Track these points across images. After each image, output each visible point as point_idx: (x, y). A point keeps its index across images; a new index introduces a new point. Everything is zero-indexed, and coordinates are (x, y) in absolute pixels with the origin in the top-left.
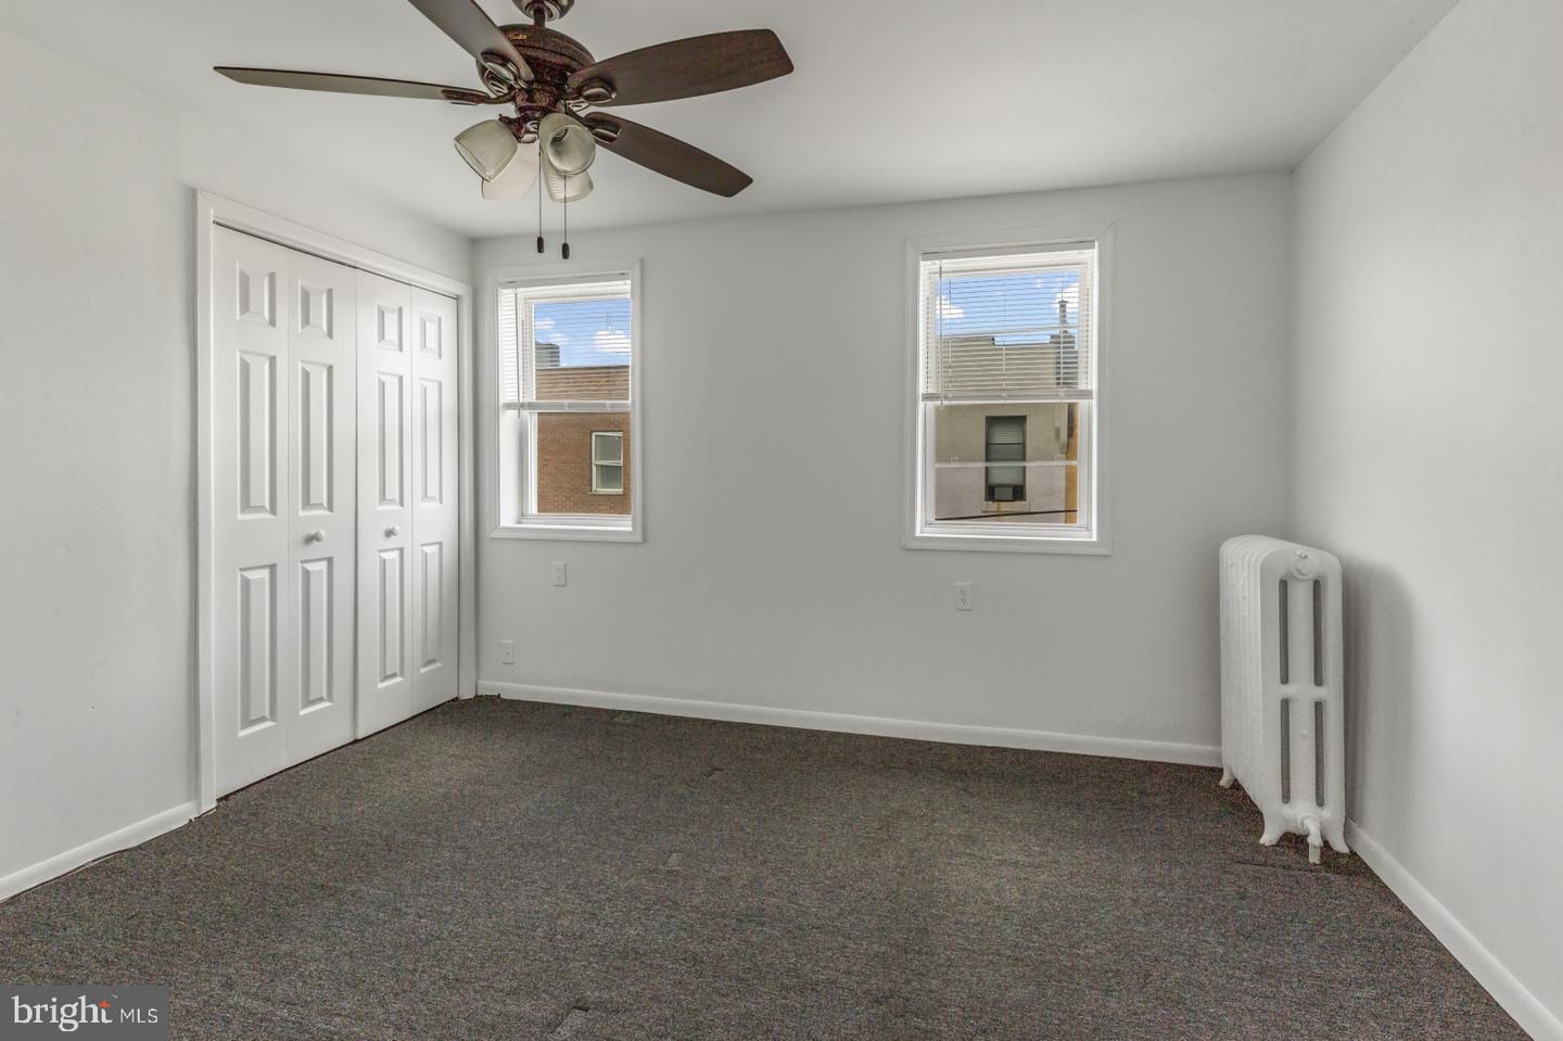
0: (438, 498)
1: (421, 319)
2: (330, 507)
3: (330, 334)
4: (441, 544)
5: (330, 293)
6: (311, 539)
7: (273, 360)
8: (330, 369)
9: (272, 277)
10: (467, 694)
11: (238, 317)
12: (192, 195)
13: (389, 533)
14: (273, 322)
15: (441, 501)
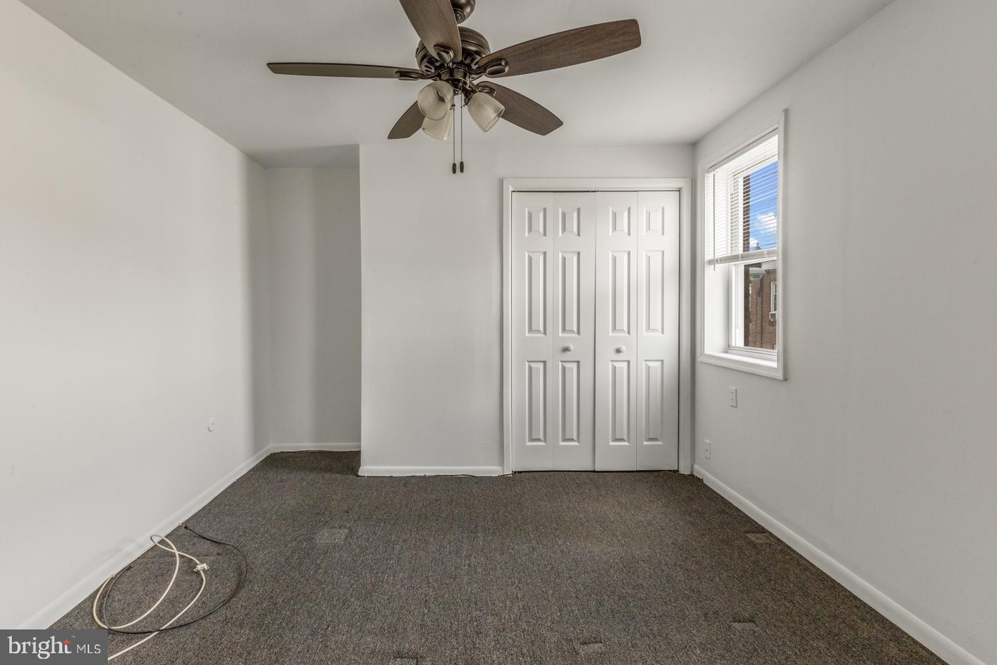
0: (660, 330)
1: (647, 211)
2: (579, 333)
3: (579, 234)
4: (662, 361)
5: (579, 210)
6: (566, 350)
7: (545, 254)
8: (579, 254)
9: (545, 210)
10: (684, 470)
11: (527, 234)
12: (501, 182)
13: (618, 351)
14: (545, 234)
15: (663, 333)
